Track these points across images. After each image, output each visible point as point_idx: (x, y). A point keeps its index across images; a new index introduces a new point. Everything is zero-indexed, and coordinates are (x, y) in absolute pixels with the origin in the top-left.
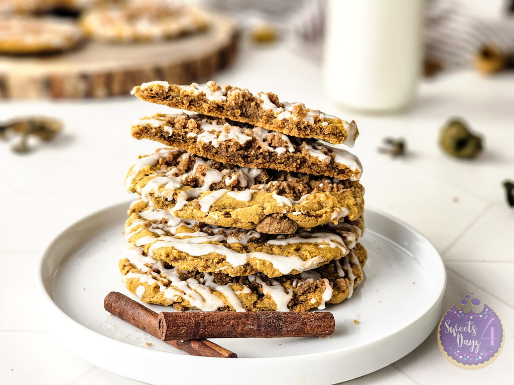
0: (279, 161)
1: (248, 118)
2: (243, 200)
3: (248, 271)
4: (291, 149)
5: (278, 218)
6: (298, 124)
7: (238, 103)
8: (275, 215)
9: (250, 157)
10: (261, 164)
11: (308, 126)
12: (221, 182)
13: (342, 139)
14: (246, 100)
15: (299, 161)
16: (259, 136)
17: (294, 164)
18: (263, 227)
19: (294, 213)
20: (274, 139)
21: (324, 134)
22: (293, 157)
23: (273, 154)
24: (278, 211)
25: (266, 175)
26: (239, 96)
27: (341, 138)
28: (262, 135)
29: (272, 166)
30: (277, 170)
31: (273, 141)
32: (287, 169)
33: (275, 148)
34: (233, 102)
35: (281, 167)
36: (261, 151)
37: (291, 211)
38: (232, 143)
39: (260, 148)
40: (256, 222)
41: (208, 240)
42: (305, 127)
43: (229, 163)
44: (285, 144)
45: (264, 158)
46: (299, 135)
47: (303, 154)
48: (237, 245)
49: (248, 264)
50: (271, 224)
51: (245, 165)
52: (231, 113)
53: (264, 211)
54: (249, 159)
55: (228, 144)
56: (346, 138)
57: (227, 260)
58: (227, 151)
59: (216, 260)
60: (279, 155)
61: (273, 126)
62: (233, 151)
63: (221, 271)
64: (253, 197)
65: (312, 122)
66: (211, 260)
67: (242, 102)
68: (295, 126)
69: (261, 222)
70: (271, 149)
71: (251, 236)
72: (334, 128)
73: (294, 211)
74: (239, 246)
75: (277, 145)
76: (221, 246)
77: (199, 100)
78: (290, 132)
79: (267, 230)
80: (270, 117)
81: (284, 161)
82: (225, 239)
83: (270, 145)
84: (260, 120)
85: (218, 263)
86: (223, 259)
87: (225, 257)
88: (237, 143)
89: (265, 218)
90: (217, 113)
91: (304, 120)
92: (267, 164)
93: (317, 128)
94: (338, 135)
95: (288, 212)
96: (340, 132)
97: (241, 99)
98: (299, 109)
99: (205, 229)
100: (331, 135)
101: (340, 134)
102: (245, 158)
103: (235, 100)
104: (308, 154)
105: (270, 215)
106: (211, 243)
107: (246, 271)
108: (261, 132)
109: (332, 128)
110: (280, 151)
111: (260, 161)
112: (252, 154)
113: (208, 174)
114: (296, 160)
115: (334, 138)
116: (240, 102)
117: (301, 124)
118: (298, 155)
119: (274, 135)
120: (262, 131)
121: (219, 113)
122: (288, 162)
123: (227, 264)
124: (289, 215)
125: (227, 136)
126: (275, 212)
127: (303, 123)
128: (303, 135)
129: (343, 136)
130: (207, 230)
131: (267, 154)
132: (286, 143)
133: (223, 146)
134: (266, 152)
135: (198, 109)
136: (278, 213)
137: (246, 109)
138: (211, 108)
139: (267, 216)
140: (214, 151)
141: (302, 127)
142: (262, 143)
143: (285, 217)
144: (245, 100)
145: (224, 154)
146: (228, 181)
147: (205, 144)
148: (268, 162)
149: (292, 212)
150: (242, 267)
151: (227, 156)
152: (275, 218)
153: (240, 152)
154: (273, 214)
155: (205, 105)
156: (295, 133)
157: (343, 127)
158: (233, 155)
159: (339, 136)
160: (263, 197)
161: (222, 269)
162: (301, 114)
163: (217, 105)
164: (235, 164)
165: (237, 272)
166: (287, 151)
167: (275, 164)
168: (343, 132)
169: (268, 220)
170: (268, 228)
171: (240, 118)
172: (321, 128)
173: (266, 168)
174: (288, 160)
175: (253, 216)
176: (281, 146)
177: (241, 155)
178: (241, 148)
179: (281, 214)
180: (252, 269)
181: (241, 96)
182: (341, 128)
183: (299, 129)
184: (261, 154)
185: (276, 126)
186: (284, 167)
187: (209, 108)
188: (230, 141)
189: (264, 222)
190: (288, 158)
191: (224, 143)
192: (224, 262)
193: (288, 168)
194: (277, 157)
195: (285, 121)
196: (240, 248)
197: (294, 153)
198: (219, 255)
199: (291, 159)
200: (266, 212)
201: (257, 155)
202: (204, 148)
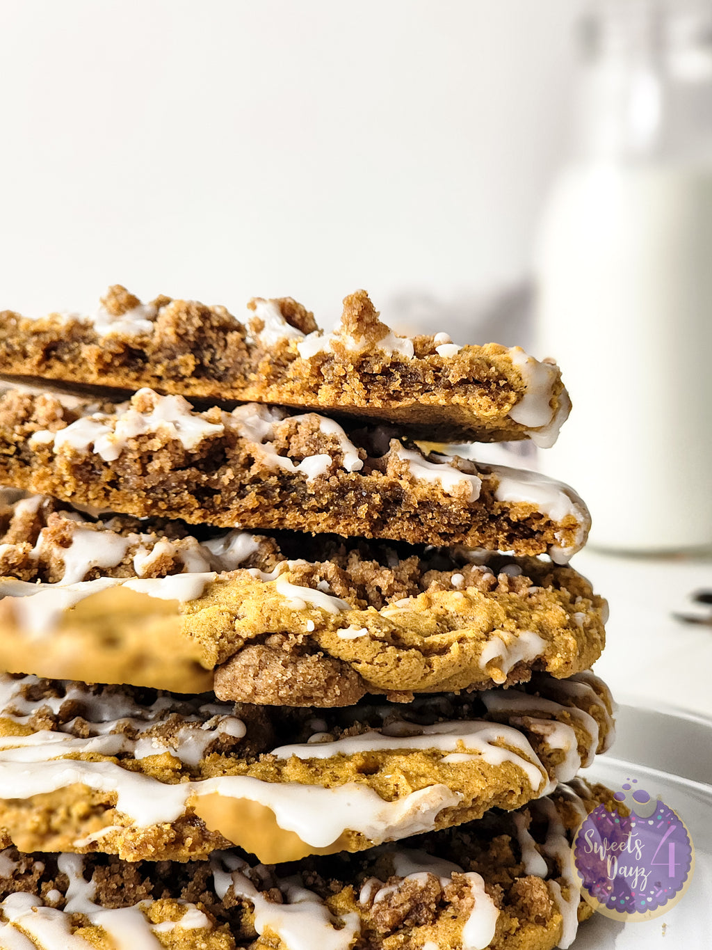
0: (313, 501)
1: (220, 379)
2: (171, 597)
3: (189, 841)
4: (352, 459)
5: (286, 647)
6: (361, 364)
7: (186, 334)
8: (275, 640)
9: (219, 492)
10: (254, 511)
11: (396, 365)
12: (121, 564)
13: (508, 398)
14: (212, 328)
15: (377, 499)
16: (250, 429)
17: (363, 510)
18: (235, 679)
19: (341, 633)
20: (297, 432)
21: (449, 386)
22: (356, 486)
23: (293, 482)
24: (285, 623)
25: (275, 552)
26: (188, 313)
27: (503, 394)
28: (259, 425)
29: (292, 519)
30: (309, 533)
31: (292, 440)
32: (340, 529)
33: (297, 460)
34: (170, 331)
35: (320, 524)
36: (255, 470)
37: (331, 627)
38: (156, 444)
39: (250, 461)
40: (209, 663)
41: (68, 751)
42: (386, 372)
43: (155, 512)
44: (330, 446)
45: (264, 493)
46: (368, 400)
47: (390, 472)
48: (164, 761)
49: (189, 818)
50: (262, 666)
51: (204, 517)
52: (168, 370)
53: (238, 624)
54: (218, 499)
55: (144, 448)
56: (520, 396)
57: (120, 807)
58: (145, 473)
59: (79, 808)
60: (310, 481)
61: (289, 386)
62: (161, 470)
63: (94, 844)
64: (206, 591)
65: (406, 353)
66: (62, 812)
67: (200, 330)
68: (351, 368)
69: (226, 660)
70: (286, 464)
71: (214, 735)
72: (478, 361)
73: (344, 626)
74: (169, 763)
75: (304, 450)
76: (108, 765)
77: (74, 339)
78: (338, 395)
79: (249, 690)
80: (282, 362)
81: (331, 503)
82: (129, 746)
83: (283, 452)
84: (252, 377)
85: (85, 818)
86: (108, 806)
87: (114, 797)
88: (172, 445)
89: (241, 650)
90: (127, 375)
91: (380, 346)
92: (276, 514)
93: (424, 370)
94: (493, 386)
95: (320, 628)
96: (502, 376)
97: (197, 322)
98: (358, 306)
99: (71, 725)
100: (471, 387)
101: (502, 383)
102: (204, 493)
103: (178, 325)
104: (407, 472)
105: (260, 639)
106: (76, 757)
107: (178, 841)
108: (257, 417)
109: (472, 362)
110: (314, 467)
111: (250, 501)
112: (227, 482)
113: (78, 540)
114: (369, 497)
115: (482, 395)
116: (191, 330)
117: (373, 360)
118: (376, 478)
119: (298, 424)
120: (262, 416)
121: (133, 375)
122: (341, 502)
123: (116, 819)
124: (325, 640)
125: (143, 423)
126: (274, 627)
127: (379, 356)
128: (379, 398)
129: (509, 387)
130: (78, 728)
131: (273, 480)
132: (335, 442)
133: (130, 456)
134: (271, 474)
135: (71, 366)
136: (285, 634)
137: (213, 354)
138: (108, 358)
139: (249, 642)
140: (106, 476)
141: (376, 369)
142: (258, 445)
143: (310, 646)
144: (208, 325)
145: (134, 481)
146: (142, 560)
147: (76, 455)
148: (277, 507)
149: (335, 631)
150: (167, 827)
151: (146, 490)
152: (278, 650)
153: (186, 474)
154: (268, 635)
155: (87, 351)
156: (353, 396)
157: (510, 362)
158: (162, 483)
159: (499, 388)
160: (242, 592)
161: (97, 836)
162: (367, 325)
163: (125, 345)
164: (174, 516)
165: (144, 843)
166: (337, 468)
167: (303, 512)
168: (512, 377)
169: (250, 656)
170: (250, 679)
171: (193, 381)
172: (439, 370)
173: (273, 525)
174: (343, 497)
175: (196, 640)
176: (316, 452)
177: (188, 482)
178: (187, 461)
179: (296, 635)
180: (204, 835)
181: (194, 312)
182: (502, 366)
183: (368, 380)
184: (256, 480)
185: (298, 384)
186: (331, 522)
187: (100, 357)
188: (151, 436)
189: (240, 662)
190: (342, 490)
191: (133, 445)
192: (109, 812)
193: (343, 523)
194: (305, 490)
195: (322, 360)
196: (174, 770)
197: (363, 472)
198: (92, 792)
199: (351, 494)
200: (245, 629)
201: (242, 487)
202: (75, 469)
